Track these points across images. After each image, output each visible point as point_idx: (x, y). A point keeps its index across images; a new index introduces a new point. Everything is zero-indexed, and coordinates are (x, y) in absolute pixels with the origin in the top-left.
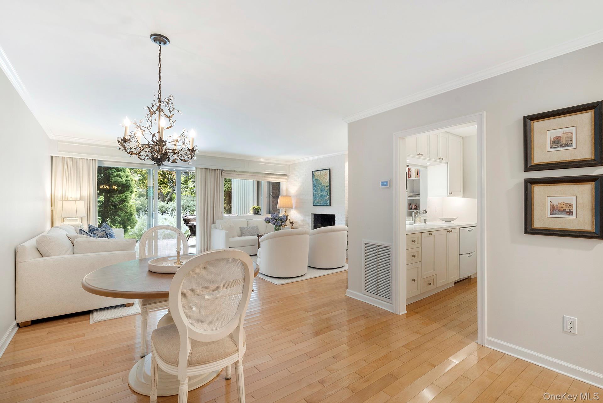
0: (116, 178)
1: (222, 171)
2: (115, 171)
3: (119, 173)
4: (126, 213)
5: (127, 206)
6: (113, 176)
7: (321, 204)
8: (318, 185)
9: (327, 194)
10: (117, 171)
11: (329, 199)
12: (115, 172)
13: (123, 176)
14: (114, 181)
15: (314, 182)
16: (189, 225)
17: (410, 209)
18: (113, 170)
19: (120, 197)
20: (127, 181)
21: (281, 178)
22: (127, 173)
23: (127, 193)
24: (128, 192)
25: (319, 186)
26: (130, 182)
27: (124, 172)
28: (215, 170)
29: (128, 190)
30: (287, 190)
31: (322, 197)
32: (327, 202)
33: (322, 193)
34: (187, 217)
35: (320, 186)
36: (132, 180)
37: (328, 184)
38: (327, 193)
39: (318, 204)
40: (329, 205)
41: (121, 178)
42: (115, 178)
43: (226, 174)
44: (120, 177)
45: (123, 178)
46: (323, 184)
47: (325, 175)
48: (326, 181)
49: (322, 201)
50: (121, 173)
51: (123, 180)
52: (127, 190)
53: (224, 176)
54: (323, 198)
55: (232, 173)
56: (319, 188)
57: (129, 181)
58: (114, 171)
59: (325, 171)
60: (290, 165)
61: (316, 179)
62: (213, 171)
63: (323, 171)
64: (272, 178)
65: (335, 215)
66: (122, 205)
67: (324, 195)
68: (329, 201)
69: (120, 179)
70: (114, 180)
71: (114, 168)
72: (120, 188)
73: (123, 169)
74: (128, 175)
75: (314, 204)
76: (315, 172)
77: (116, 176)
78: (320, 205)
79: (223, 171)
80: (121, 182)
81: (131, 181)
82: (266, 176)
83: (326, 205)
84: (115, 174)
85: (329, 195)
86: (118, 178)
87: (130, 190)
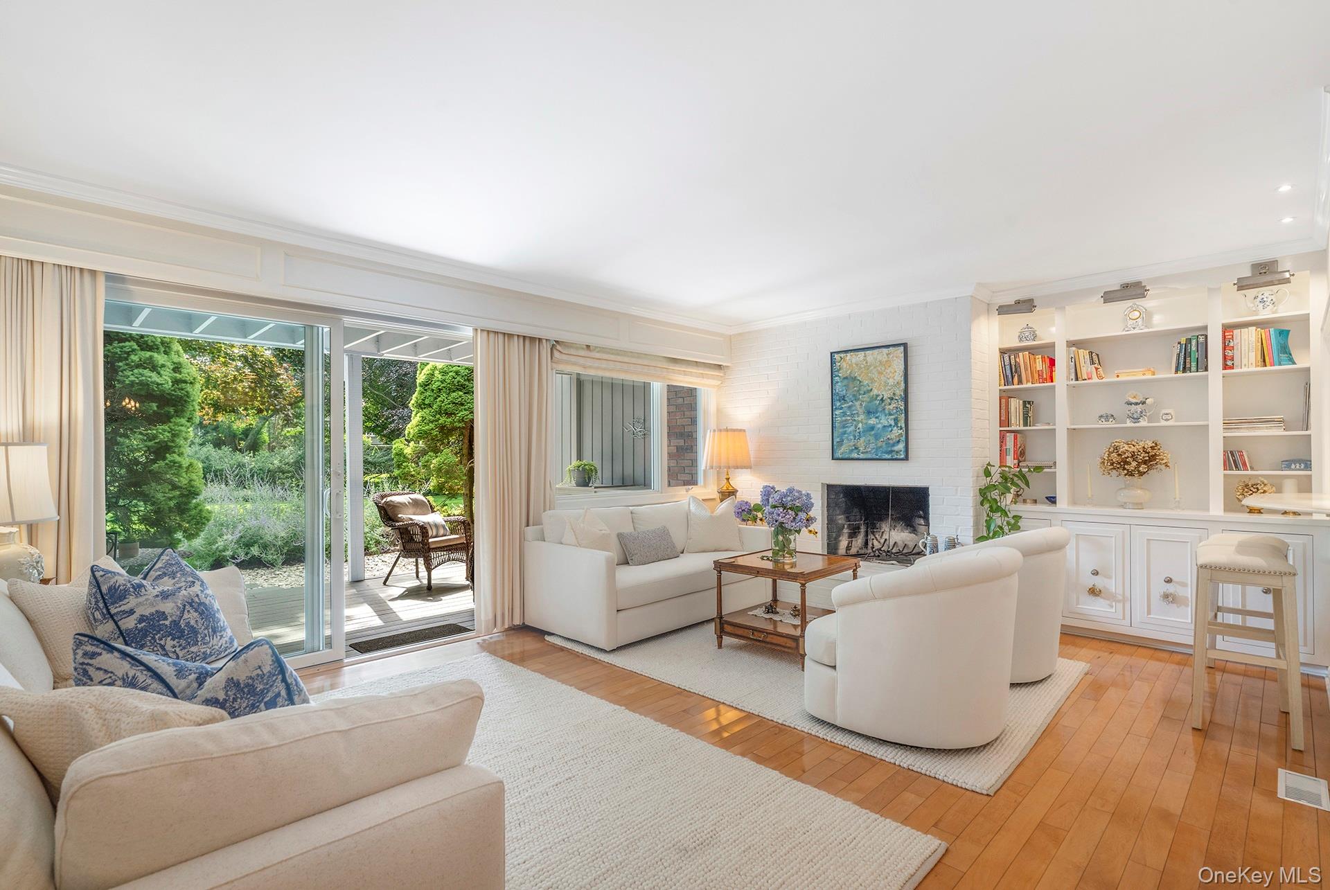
0: (141, 371)
1: (555, 345)
2: (136, 347)
3: (151, 357)
4: (175, 487)
5: (180, 466)
6: (127, 364)
7: (869, 456)
8: (854, 396)
9: (896, 424)
10: (142, 349)
11: (903, 438)
12: (134, 350)
13: (163, 366)
14: (133, 382)
15: (838, 388)
16: (397, 524)
17: (1231, 469)
18: (127, 343)
19: (155, 437)
20: (176, 382)
21: (702, 376)
22: (176, 359)
23: (176, 424)
24: (183, 421)
25: (857, 400)
26: (188, 388)
27: (166, 353)
28: (532, 339)
29: (179, 413)
30: (719, 411)
31: (873, 432)
32: (896, 448)
33: (872, 421)
34: (389, 499)
35: (866, 398)
36: (194, 379)
37: (900, 392)
38: (896, 420)
39: (855, 455)
40: (902, 456)
41: (159, 373)
42: (136, 371)
43: (564, 357)
44: (154, 368)
45: (162, 372)
46: (875, 392)
47: (888, 363)
48: (891, 382)
49: (872, 446)
50: (155, 355)
51: (164, 379)
52: (176, 412)
53: (559, 362)
54: (877, 437)
55: (582, 353)
56: (857, 403)
57: (185, 382)
58: (131, 347)
59: (885, 351)
60: (730, 336)
61: (846, 378)
62: (527, 342)
63: (876, 351)
64: (685, 373)
65: (927, 489)
66: (162, 463)
67: (880, 426)
68: (901, 446)
69: (154, 375)
70: (132, 378)
71: (130, 338)
72: (154, 406)
73: (163, 343)
74: (180, 363)
75: (838, 455)
76: (842, 355)
77: (138, 366)
78: (862, 456)
79: (558, 347)
80: (158, 384)
81: (191, 383)
82: (672, 367)
83: (889, 457)
84: (134, 357)
85: (903, 426)
86: (147, 372)
87: (188, 415)
